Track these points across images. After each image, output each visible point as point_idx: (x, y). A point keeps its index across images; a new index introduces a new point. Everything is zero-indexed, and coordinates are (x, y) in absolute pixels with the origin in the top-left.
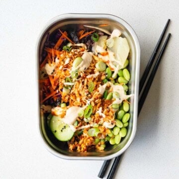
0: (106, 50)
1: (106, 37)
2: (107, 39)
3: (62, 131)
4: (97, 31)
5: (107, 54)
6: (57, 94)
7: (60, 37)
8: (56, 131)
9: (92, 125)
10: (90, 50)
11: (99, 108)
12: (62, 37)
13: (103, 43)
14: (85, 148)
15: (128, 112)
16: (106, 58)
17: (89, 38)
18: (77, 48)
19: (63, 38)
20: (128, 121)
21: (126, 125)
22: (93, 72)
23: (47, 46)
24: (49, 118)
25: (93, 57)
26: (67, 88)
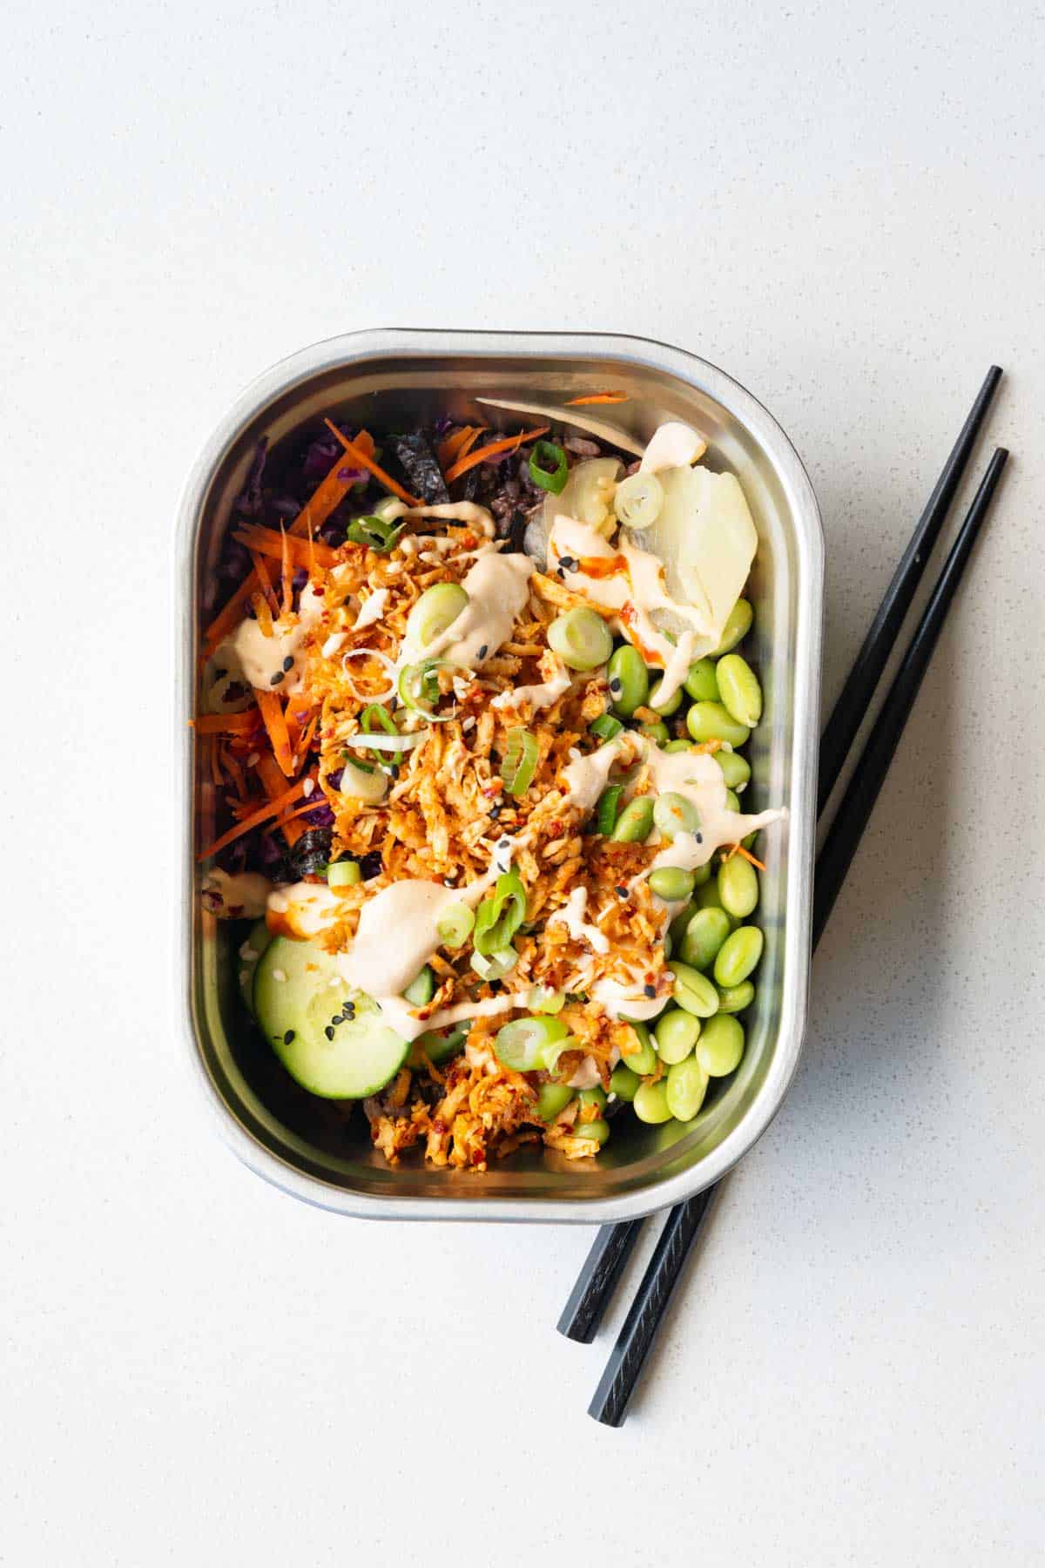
0: (614, 541)
1: (614, 465)
2: (620, 478)
3: (329, 1033)
4: (560, 432)
5: (621, 564)
6: (303, 801)
7: (333, 461)
8: (291, 1036)
9: (520, 1001)
10: (514, 540)
11: (566, 891)
12: (343, 463)
13: (591, 504)
14: (476, 1143)
15: (752, 919)
16: (610, 592)
17: (508, 469)
18: (433, 527)
19: (353, 473)
20: (754, 978)
21: (739, 998)
22: (529, 674)
23: (247, 519)
24: (248, 955)
25: (530, 582)
26: (367, 764)
